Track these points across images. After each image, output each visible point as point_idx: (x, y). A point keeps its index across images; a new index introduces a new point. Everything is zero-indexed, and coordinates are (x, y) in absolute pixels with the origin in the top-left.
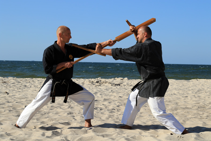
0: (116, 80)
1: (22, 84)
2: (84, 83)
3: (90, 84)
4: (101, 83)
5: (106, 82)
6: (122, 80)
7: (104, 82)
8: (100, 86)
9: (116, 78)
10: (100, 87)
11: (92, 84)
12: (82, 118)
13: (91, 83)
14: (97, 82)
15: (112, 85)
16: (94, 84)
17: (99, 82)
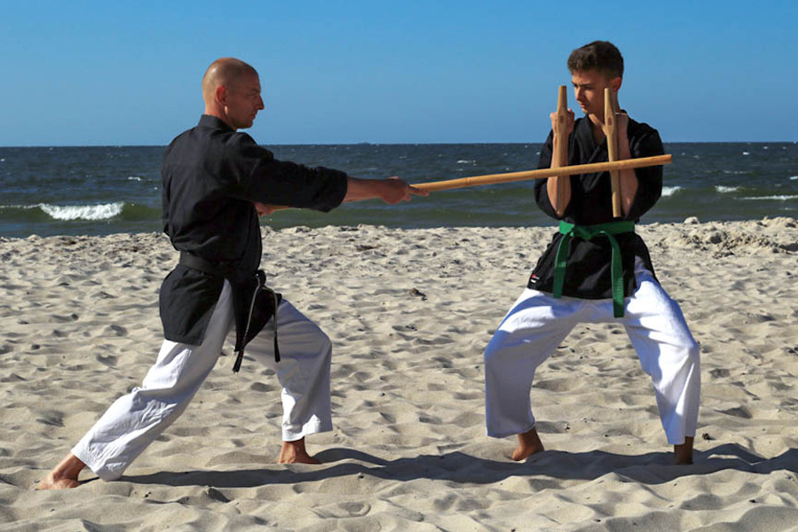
0: (766, 226)
1: (435, 255)
2: (663, 243)
3: (689, 246)
4: (731, 244)
5: (749, 239)
6: (790, 225)
7: (741, 240)
8: (732, 254)
9: (765, 218)
10: (731, 259)
11: (696, 247)
12: (774, 389)
13: (694, 245)
14: (716, 240)
15: (775, 251)
16: (705, 249)
17: (723, 237)
